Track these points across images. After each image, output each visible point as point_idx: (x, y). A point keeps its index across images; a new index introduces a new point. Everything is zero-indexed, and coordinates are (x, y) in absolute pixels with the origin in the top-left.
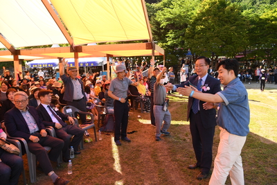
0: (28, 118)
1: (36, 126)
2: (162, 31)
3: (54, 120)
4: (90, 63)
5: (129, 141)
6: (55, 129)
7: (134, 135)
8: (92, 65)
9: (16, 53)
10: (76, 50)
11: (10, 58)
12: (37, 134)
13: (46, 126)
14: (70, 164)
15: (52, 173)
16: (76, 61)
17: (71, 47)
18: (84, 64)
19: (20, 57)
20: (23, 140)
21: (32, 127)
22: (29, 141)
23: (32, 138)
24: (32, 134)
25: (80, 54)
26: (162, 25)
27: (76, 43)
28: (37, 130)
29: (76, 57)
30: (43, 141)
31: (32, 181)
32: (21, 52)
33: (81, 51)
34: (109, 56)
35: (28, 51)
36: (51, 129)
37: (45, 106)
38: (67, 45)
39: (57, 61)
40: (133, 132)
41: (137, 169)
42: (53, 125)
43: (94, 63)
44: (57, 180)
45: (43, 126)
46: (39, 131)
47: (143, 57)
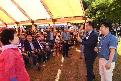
0: (31, 45)
1: (34, 48)
2: (94, 11)
3: (41, 46)
4: (61, 26)
5: (69, 57)
6: (41, 50)
7: (72, 55)
8: (62, 26)
9: (33, 22)
10: (54, 21)
11: (31, 24)
12: (34, 50)
13: (38, 48)
14: (44, 62)
15: (37, 64)
16: (54, 25)
17: (52, 19)
18: (59, 26)
19: (34, 24)
20: (29, 52)
21: (33, 48)
22: (31, 53)
23: (32, 52)
24: (33, 51)
25: (56, 22)
26: (94, 8)
27: (54, 18)
28: (34, 49)
29: (54, 23)
30: (36, 53)
31: (31, 66)
32: (35, 22)
33: (56, 21)
34: (68, 23)
35: (37, 21)
36: (39, 50)
37: (38, 41)
38: (50, 19)
39: (48, 25)
40: (72, 54)
41: (68, 67)
42: (40, 48)
43: (63, 26)
44: (39, 66)
45: (36, 48)
46: (35, 50)
47: (83, 23)
